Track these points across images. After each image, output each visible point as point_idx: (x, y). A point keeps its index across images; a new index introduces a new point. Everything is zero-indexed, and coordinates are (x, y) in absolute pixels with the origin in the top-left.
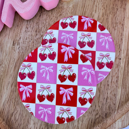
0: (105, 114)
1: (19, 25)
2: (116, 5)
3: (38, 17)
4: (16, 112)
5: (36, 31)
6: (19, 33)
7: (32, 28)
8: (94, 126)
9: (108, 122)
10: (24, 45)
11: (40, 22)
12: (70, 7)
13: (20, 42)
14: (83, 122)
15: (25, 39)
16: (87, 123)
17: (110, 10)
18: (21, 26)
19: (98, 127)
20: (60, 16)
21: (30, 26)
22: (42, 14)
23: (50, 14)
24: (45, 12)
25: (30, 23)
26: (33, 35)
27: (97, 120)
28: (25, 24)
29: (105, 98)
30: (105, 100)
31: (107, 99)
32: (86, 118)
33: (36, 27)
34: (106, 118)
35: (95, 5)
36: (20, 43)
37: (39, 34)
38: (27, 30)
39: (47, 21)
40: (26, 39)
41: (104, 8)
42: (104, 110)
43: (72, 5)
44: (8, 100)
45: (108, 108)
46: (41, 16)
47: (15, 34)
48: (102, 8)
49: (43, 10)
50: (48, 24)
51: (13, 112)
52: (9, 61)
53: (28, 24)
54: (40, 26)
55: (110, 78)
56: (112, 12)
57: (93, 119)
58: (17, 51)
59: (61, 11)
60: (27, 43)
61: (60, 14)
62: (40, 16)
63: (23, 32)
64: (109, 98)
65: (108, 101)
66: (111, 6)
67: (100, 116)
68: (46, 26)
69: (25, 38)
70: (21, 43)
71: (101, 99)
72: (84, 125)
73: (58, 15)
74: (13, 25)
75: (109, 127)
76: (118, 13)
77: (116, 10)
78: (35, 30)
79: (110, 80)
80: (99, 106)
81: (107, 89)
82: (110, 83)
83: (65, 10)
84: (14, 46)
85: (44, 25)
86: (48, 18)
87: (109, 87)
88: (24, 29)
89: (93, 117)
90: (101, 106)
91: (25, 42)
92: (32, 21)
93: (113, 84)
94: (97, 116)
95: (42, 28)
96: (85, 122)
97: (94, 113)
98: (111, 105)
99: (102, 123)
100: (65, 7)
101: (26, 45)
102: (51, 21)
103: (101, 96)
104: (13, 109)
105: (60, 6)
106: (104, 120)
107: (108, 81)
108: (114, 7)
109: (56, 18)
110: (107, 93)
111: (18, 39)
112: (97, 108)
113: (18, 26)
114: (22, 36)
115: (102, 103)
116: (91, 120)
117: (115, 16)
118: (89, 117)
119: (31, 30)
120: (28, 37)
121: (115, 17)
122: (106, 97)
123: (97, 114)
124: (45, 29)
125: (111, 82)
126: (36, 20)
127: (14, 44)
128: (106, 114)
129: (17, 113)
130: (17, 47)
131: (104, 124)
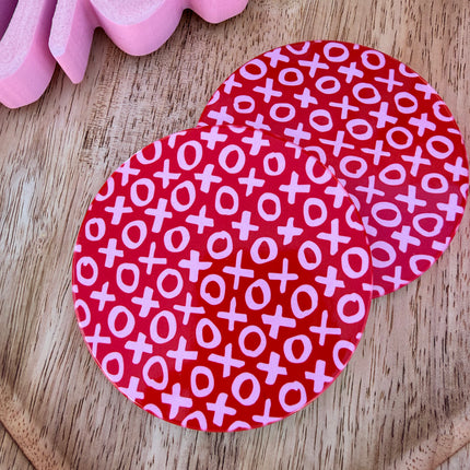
0: (442, 402)
1: (106, 77)
2: (454, 6)
3: (175, 49)
4: (94, 397)
5: (170, 97)
6: (107, 104)
7: (156, 86)
8: (402, 450)
9: (456, 433)
10: (125, 146)
11: (185, 66)
12: (289, 12)
13: (112, 135)
14: (359, 433)
15: (128, 126)
16: (374, 436)
17: (434, 23)
18: (114, 78)
19: (417, 454)
20: (256, 43)
21: (146, 78)
22: (189, 38)
23: (221, 37)
24: (202, 32)
25: (148, 70)
26: (160, 109)
27: (414, 425)
28: (129, 71)
29: (440, 340)
30: (439, 344)
31: (445, 342)
32: (371, 416)
33: (167, 81)
34: (447, 415)
35: (379, 8)
36: (109, 138)
37: (179, 108)
38: (135, 92)
39: (211, 61)
40: (134, 125)
41: (413, 17)
42: (439, 384)
43: (299, 7)
44: (65, 351)
45: (452, 379)
46: (188, 45)
47: (91, 107)
48: (405, 17)
49: (194, 25)
50: (211, 70)
51: (80, 397)
52: (68, 204)
53: (140, 72)
54: (185, 80)
55: (451, 261)
56: (441, 29)
57: (397, 422)
58: (97, 168)
59: (257, 27)
60: (134, 138)
61: (255, 36)
62: (184, 43)
63: (121, 99)
64: (455, 337)
65: (450, 349)
66: (438, 9)
67: (423, 408)
68: (204, 79)
69: (130, 121)
70: (112, 139)
71: (424, 343)
72: (362, 448)
73: (250, 39)
74: (86, 76)
75: (464, 451)
76: (462, 32)
77: (454, 23)
78: (165, 93)
79: (452, 271)
80: (418, 370)
81: (445, 303)
82: (452, 281)
83: (271, 24)
84: (88, 151)
85: (198, 74)
86: (213, 53)
87: (451, 294)
88: (125, 89)
89: (398, 414)
90: (424, 369)
91: (129, 134)
92: (153, 61)
93: (464, 284)
94: (413, 410)
95: (190, 86)
96: (368, 435)
97: (401, 398)
98: (462, 364)
99: (432, 438)
100: (274, 13)
101: (133, 146)
102: (224, 62)
103: (423, 330)
104: (81, 386)
105: (256, 10)
106: (441, 423)
107: (444, 274)
108: (447, 12)
109: (242, 52)
110: (443, 320)
111: (103, 124)
112: (412, 377)
113: (103, 79)
114: (117, 114)
115: (427, 358)
116: (388, 424)
117: (453, 43)
118: (382, 413)
119: (151, 92)
120: (139, 117)
121: (452, 47)
122: (441, 335)
123: (412, 401)
124: (203, 88)
125: (457, 277)
126: (168, 60)
127: (87, 143)
128: (446, 400)
129: (97, 400)
130: (97, 151)
131: (440, 441)
